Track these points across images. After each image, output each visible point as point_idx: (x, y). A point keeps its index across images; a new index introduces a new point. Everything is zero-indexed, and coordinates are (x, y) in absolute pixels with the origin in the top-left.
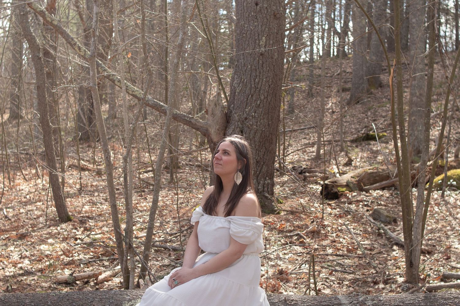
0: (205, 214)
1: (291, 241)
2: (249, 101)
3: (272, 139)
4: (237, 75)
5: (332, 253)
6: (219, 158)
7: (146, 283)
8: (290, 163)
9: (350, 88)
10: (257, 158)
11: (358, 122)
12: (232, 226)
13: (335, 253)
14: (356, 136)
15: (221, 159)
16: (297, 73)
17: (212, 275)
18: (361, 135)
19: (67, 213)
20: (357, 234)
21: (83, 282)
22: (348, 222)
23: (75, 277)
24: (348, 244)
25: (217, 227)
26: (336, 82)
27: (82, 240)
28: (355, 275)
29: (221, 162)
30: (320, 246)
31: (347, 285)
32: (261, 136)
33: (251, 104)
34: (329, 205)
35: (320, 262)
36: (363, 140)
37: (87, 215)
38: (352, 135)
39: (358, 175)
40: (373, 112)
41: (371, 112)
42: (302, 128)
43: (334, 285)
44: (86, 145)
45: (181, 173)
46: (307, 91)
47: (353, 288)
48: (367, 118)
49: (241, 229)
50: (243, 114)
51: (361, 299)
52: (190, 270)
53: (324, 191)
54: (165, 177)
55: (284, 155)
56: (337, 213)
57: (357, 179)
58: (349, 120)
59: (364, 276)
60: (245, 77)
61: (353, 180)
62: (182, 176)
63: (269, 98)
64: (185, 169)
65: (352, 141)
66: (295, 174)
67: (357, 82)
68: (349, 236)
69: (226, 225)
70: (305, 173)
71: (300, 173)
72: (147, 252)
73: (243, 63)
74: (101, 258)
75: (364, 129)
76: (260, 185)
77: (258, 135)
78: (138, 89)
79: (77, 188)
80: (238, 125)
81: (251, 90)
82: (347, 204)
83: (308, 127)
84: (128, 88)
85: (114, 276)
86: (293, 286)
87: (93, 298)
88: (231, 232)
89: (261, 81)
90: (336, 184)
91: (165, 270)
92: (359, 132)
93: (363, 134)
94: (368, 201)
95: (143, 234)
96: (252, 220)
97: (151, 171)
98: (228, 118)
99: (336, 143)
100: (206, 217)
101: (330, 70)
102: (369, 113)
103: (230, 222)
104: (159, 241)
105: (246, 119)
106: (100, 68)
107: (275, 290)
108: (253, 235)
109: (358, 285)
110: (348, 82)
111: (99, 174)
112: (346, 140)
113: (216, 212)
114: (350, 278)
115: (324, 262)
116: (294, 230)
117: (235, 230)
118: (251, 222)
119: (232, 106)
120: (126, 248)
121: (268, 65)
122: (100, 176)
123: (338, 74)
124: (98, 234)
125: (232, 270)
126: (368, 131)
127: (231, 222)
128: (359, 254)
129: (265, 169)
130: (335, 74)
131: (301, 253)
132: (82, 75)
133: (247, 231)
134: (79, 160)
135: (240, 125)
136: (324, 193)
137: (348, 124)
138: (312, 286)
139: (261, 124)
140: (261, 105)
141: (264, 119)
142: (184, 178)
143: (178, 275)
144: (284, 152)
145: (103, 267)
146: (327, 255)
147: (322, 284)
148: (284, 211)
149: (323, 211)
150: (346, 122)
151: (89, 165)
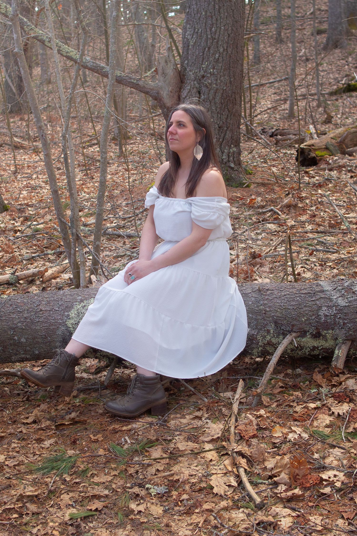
0: (161, 197)
1: (264, 218)
2: (205, 55)
3: (235, 99)
4: (190, 24)
5: (312, 229)
6: (174, 132)
7: (99, 279)
8: (258, 124)
9: (326, 29)
10: (218, 123)
11: (337, 70)
12: (194, 209)
13: (315, 230)
14: (335, 87)
15: (176, 133)
16: (262, 15)
17: (174, 266)
18: (341, 86)
19: (3, 202)
20: (340, 206)
21: (27, 281)
22: (329, 192)
23: (17, 276)
24: (330, 217)
25: (176, 211)
26: (309, 23)
27: (21, 232)
28: (339, 254)
29: (177, 137)
30: (298, 222)
31: (330, 266)
32: (222, 96)
33: (208, 58)
34: (306, 172)
35: (298, 241)
36: (344, 92)
37: (26, 202)
38: (331, 86)
39: (339, 136)
40: (354, 57)
41: (352, 57)
42: (271, 81)
43: (315, 267)
44: (19, 119)
45: (131, 144)
46: (275, 36)
47: (337, 269)
48: (348, 65)
49: (205, 212)
50: (200, 71)
51: (346, 284)
52: (148, 262)
53: (299, 157)
54: (113, 150)
55: (250, 115)
56: (317, 182)
57: (339, 140)
58: (327, 68)
59: (350, 255)
60: (199, 26)
61: (334, 141)
62: (132, 148)
63: (230, 50)
64: (136, 139)
65: (332, 94)
66: (265, 138)
67: (334, 21)
68: (332, 208)
69: (186, 208)
70: (276, 135)
71: (271, 136)
72: (97, 243)
73: (195, 9)
74: (45, 252)
75: (345, 79)
76: (224, 154)
77: (219, 96)
78: (73, 50)
79: (12, 171)
80: (195, 84)
81: (207, 42)
82: (327, 171)
83: (278, 79)
84: (61, 49)
85: (62, 272)
86: (268, 271)
87: (40, 301)
88: (193, 216)
89: (218, 30)
90: (313, 147)
91: (121, 260)
92: (338, 82)
93: (343, 84)
94: (352, 166)
95: (92, 220)
96: (216, 200)
97: (97, 144)
98: (182, 77)
99: (313, 97)
100: (163, 200)
101: (302, 9)
102: (350, 59)
103: (191, 204)
104: (111, 228)
105: (203, 77)
106: (25, 27)
107: (248, 277)
108: (218, 217)
109: (343, 266)
110: (324, 22)
111: (36, 152)
112: (324, 92)
113: (173, 193)
114: (334, 258)
115: (303, 241)
116: (266, 205)
117: (197, 214)
118: (215, 203)
119: (186, 62)
120: (73, 239)
121: (225, 11)
122: (38, 155)
123: (311, 14)
124: (40, 224)
125: (197, 259)
126: (349, 81)
127: (193, 205)
128: (343, 230)
129: (229, 135)
130: (308, 13)
131: (276, 231)
132: (6, 35)
133: (212, 214)
134: (11, 138)
135: (197, 85)
136: (300, 159)
137: (326, 73)
138: (290, 269)
139: (221, 81)
140: (221, 59)
141: (224, 75)
142: (135, 151)
143: (135, 269)
144: (251, 111)
145: (49, 262)
146: (306, 233)
147: (302, 267)
148: (254, 183)
149: (300, 181)
150: (323, 71)
151: (23, 142)
